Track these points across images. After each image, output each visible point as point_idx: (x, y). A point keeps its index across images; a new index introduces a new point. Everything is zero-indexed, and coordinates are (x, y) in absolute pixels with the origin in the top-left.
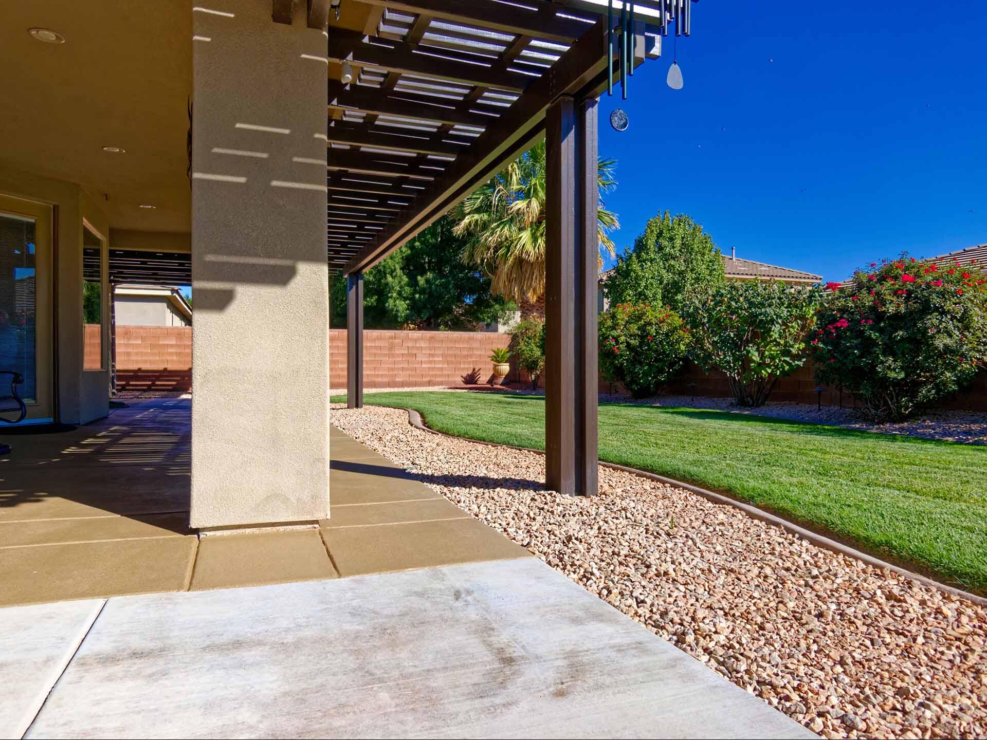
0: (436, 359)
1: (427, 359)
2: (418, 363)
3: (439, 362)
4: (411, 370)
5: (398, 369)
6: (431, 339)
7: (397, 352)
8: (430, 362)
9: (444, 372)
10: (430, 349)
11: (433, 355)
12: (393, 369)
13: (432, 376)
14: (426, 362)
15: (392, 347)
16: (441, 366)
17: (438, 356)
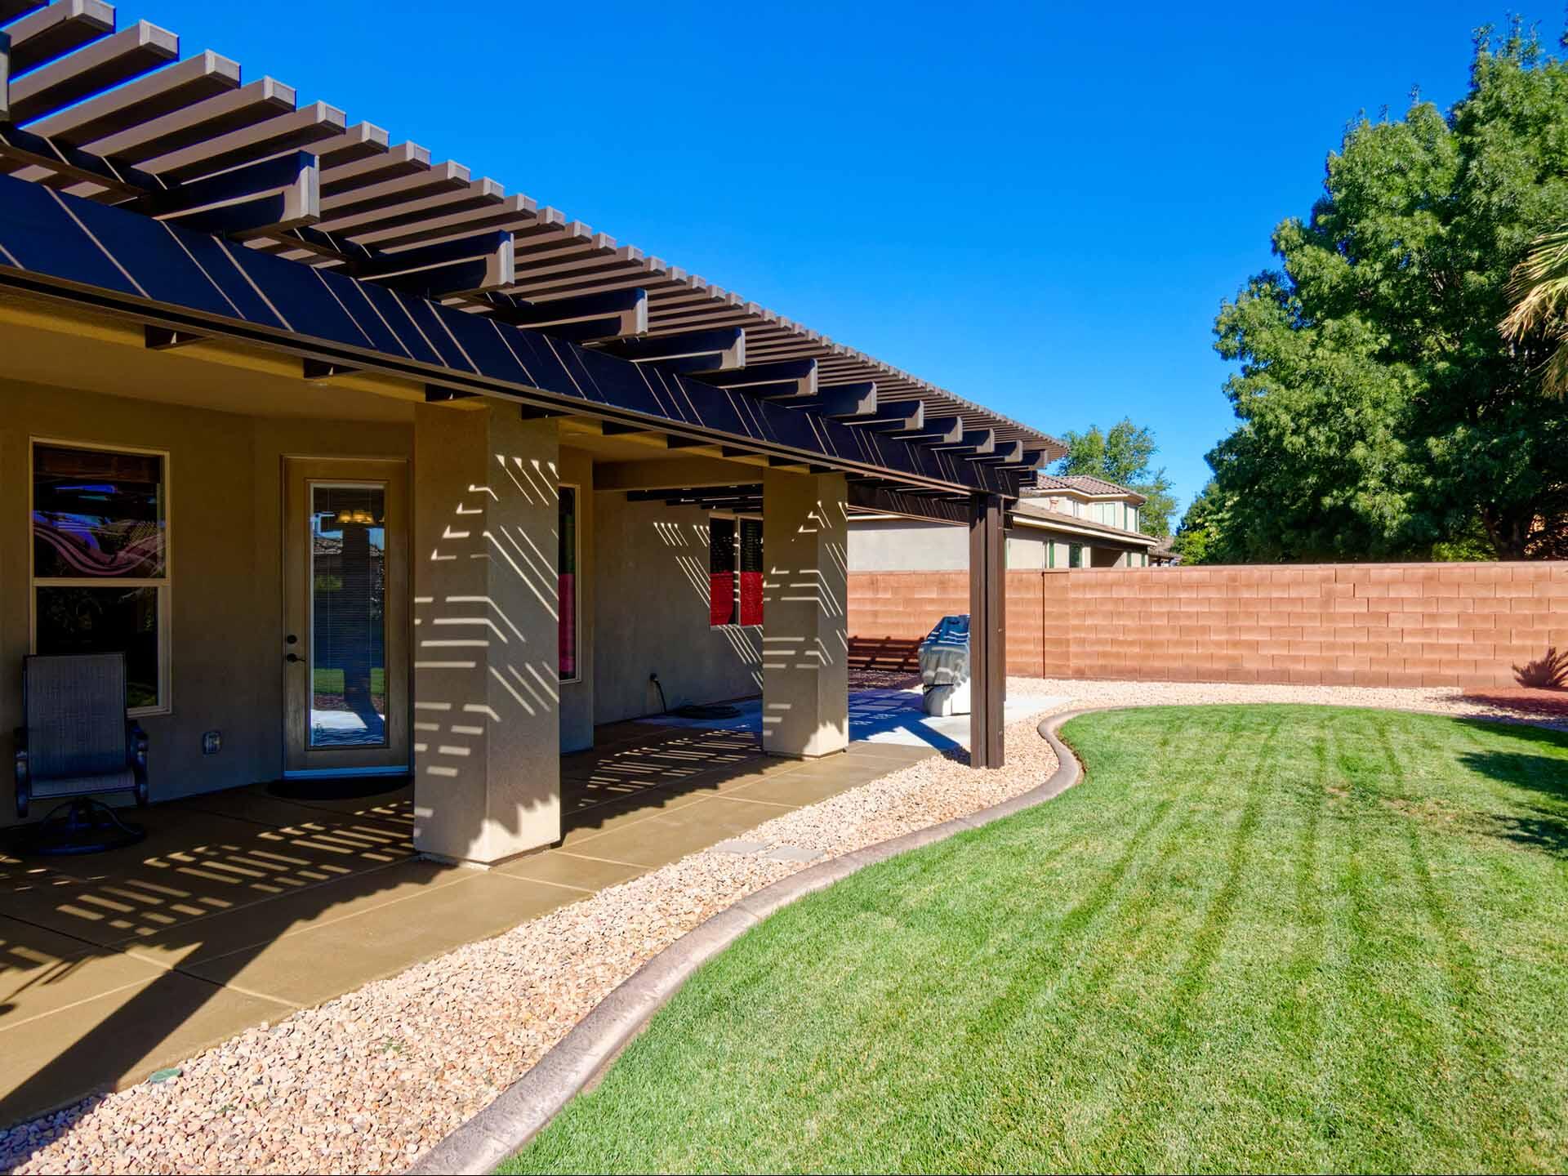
0: (1443, 625)
1: (1419, 626)
2: (1394, 633)
3: (1448, 633)
4: (1378, 649)
5: (1345, 647)
6: (1427, 580)
7: (1340, 609)
8: (1427, 632)
9: (1462, 656)
10: (1426, 601)
11: (1433, 617)
12: (1332, 646)
13: (1432, 663)
14: (1412, 633)
15: (1328, 599)
16: (1454, 641)
17: (1447, 618)
